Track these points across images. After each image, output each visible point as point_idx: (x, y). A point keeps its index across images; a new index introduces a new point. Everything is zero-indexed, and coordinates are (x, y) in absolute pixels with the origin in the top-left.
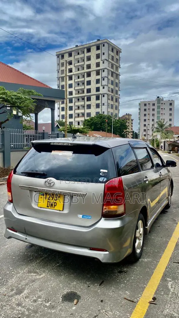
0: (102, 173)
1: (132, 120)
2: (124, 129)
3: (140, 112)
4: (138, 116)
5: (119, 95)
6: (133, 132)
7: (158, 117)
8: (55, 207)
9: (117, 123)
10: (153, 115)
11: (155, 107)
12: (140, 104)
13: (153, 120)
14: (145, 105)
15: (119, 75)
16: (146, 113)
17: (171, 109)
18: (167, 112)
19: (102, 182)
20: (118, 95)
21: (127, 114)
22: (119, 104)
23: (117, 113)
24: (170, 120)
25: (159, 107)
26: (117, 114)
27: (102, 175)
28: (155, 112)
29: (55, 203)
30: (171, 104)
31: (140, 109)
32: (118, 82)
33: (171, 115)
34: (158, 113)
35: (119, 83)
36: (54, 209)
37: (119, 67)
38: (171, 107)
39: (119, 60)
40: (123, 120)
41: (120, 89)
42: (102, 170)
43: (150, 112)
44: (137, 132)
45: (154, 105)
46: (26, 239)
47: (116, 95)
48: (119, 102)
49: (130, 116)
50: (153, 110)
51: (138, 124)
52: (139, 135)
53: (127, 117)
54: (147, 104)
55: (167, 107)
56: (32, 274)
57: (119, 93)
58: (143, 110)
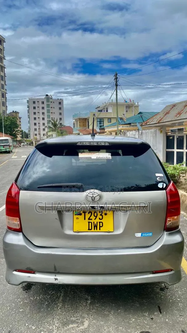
0: (158, 178)
1: (20, 118)
2: (15, 128)
3: (29, 110)
4: (27, 114)
5: (6, 90)
6: (22, 131)
7: (49, 116)
8: (101, 228)
9: (6, 120)
10: (43, 113)
11: (45, 105)
12: (28, 102)
13: (43, 119)
14: (34, 102)
15: (4, 68)
16: (36, 111)
17: (60, 109)
18: (57, 111)
19: (162, 189)
20: (4, 89)
21: (13, 111)
22: (6, 100)
23: (5, 109)
24: (61, 119)
25: (48, 106)
26: (5, 111)
27: (159, 180)
28: (45, 111)
29: (100, 222)
30: (60, 103)
31: (28, 107)
32: (3, 75)
33: (60, 114)
34: (48, 111)
35: (5, 76)
36: (100, 231)
37: (4, 58)
38: (60, 106)
39: (3, 50)
40: (13, 118)
41: (6, 84)
42: (157, 175)
43: (39, 110)
44: (27, 131)
45: (44, 104)
46: (56, 279)
47: (2, 90)
48: (6, 98)
49: (17, 114)
50: (42, 109)
51: (28, 123)
52: (29, 134)
53: (14, 114)
54: (36, 102)
55: (57, 106)
56: (71, 326)
57: (5, 87)
58: (32, 108)
